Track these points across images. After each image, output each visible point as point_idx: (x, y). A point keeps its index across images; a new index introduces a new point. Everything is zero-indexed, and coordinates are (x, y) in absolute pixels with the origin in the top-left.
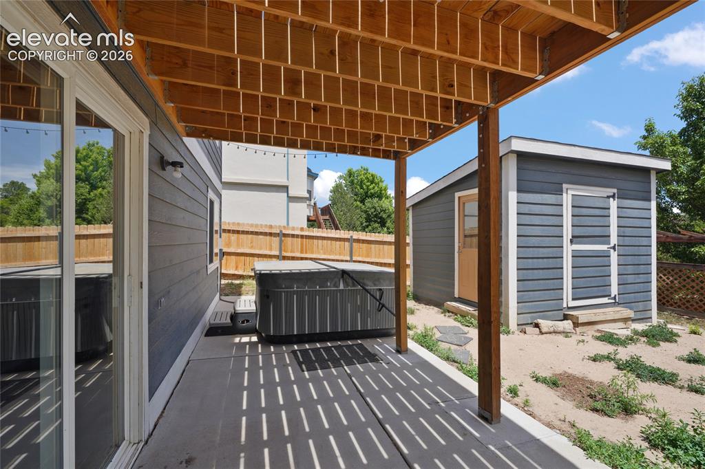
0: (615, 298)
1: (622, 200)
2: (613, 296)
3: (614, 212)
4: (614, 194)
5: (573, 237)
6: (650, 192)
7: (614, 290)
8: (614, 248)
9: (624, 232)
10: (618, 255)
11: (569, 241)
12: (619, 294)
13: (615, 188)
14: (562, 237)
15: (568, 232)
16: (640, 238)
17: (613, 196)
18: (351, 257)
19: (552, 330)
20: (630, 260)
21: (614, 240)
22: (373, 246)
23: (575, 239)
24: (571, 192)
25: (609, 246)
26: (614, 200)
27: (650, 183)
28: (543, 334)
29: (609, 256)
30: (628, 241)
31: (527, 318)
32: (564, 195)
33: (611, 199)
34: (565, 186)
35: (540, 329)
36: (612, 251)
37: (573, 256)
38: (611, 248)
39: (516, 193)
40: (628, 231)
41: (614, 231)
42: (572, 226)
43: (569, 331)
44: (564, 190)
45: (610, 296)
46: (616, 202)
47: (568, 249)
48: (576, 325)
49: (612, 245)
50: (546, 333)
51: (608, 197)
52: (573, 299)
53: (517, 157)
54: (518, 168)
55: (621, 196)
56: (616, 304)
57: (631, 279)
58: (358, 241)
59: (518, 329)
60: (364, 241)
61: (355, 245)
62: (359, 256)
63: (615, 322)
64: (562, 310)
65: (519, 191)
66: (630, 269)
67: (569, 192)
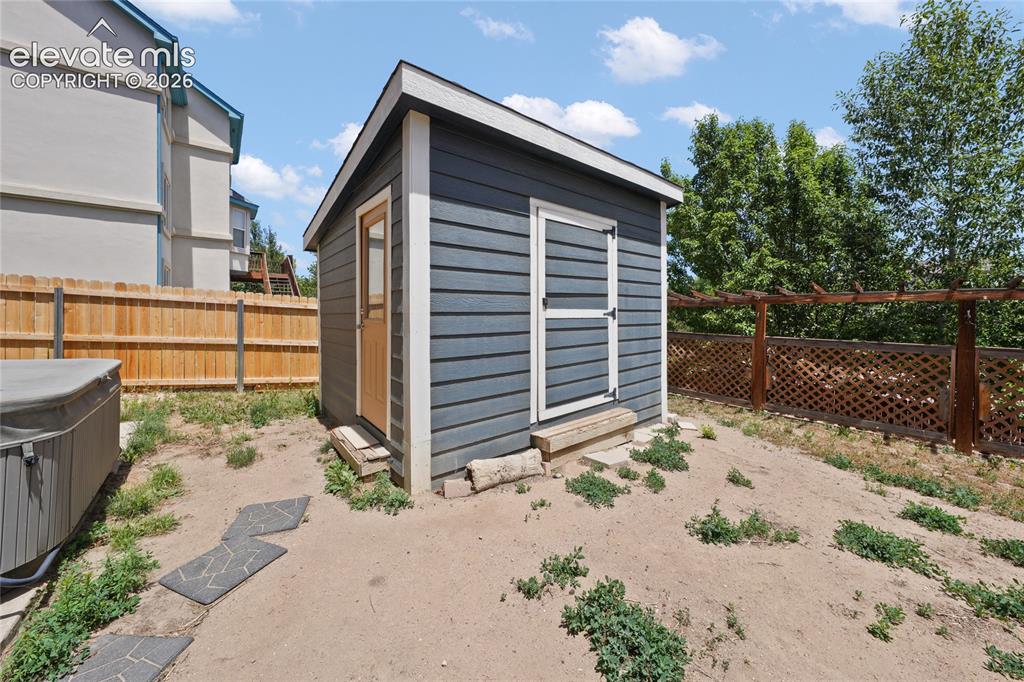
0: (614, 394)
1: (625, 240)
2: (611, 390)
3: (613, 257)
4: (614, 228)
5: (548, 294)
6: (660, 232)
7: (613, 382)
8: (613, 314)
9: (627, 290)
10: (619, 326)
11: (541, 301)
12: (619, 387)
13: (614, 218)
14: (529, 294)
15: (538, 285)
16: (648, 299)
17: (612, 232)
18: (240, 336)
19: (497, 479)
20: (634, 332)
21: (613, 301)
22: (287, 318)
23: (551, 298)
24: (544, 215)
25: (606, 311)
26: (614, 238)
27: (660, 219)
28: (477, 493)
29: (606, 328)
30: (632, 303)
31: (452, 460)
32: (533, 218)
33: (609, 236)
34: (533, 201)
35: (472, 481)
36: (610, 318)
37: (547, 330)
38: (608, 314)
39: (428, 198)
40: (633, 289)
41: (612, 287)
42: (547, 275)
43: (533, 472)
44: (532, 209)
45: (607, 391)
46: (615, 241)
47: (539, 317)
48: (547, 457)
49: (610, 310)
50: (485, 489)
51: (605, 232)
52: (548, 406)
53: (431, 123)
54: (431, 147)
55: (624, 232)
56: (616, 403)
57: (636, 361)
58: (257, 309)
59: (433, 488)
60: (267, 310)
61: (247, 316)
62: (258, 335)
63: (611, 437)
64: (528, 428)
65: (435, 194)
66: (635, 346)
67: (540, 213)
